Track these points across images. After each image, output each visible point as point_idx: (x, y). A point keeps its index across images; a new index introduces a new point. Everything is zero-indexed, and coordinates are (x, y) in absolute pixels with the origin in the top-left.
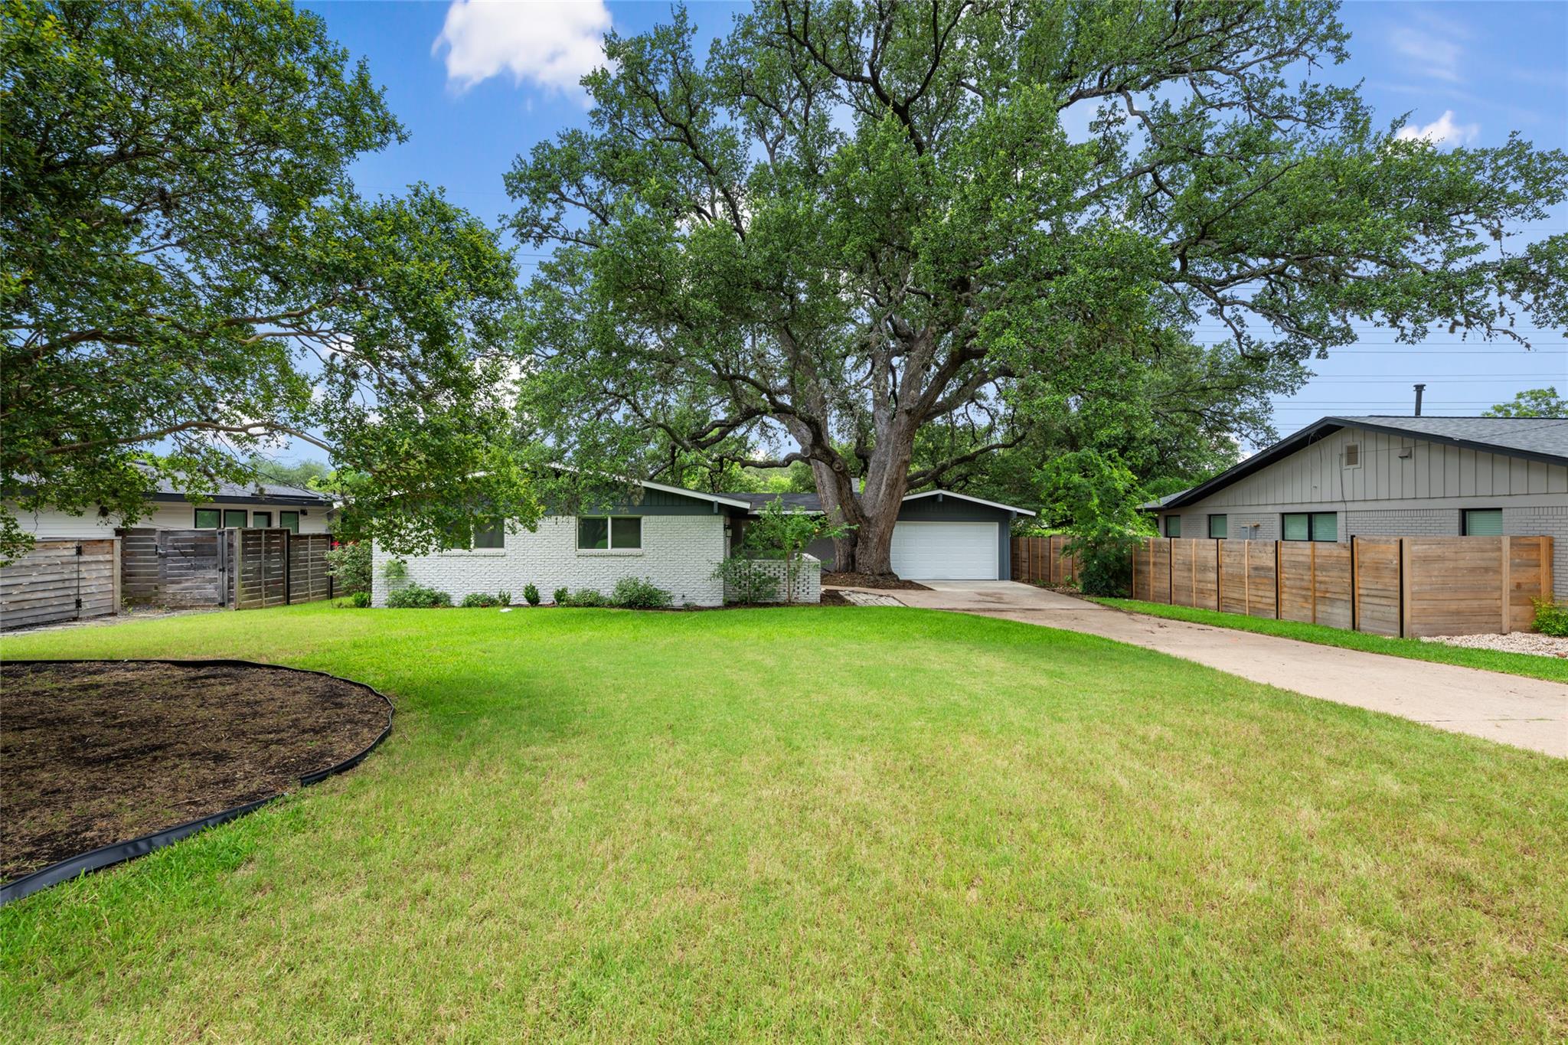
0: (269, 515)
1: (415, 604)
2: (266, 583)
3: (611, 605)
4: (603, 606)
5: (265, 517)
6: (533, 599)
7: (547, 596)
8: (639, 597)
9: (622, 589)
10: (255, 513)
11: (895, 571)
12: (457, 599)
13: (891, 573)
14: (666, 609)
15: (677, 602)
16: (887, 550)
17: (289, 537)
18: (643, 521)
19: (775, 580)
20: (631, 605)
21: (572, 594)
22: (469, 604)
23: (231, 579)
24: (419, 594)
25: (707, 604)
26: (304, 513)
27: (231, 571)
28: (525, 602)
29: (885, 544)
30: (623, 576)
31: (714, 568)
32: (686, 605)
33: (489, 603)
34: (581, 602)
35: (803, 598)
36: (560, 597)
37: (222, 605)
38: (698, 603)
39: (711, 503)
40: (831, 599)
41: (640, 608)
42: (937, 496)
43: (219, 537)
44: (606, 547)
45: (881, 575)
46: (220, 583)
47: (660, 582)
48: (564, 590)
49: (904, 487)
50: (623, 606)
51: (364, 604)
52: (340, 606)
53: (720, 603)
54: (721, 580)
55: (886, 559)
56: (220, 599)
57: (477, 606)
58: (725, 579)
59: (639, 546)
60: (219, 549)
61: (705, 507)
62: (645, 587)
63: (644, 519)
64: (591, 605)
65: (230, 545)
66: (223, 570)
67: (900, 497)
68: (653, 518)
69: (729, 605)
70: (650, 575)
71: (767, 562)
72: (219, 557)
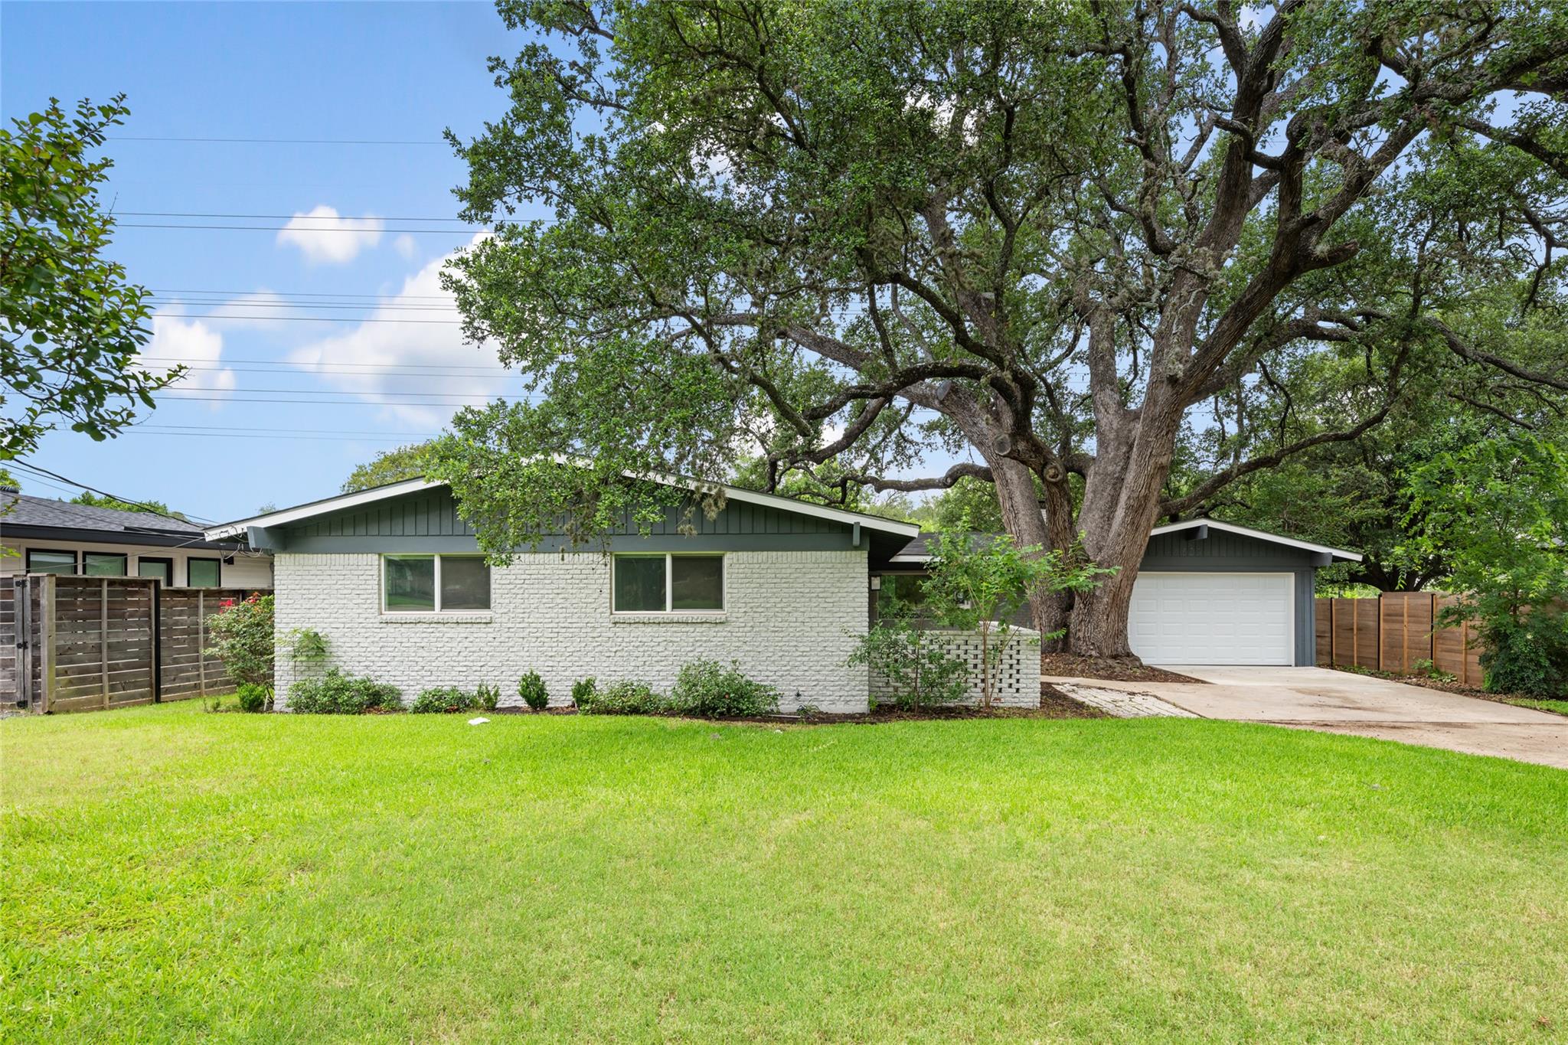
0: (169, 563)
1: (332, 707)
2: (111, 668)
3: (671, 712)
4: (656, 712)
5: (163, 566)
6: (536, 700)
7: (560, 694)
8: (721, 696)
9: (689, 682)
10: (142, 560)
11: (1134, 651)
12: (410, 699)
13: (1129, 655)
14: (768, 717)
15: (787, 706)
16: (1123, 618)
17: (158, 593)
18: (726, 562)
19: (959, 666)
20: (704, 711)
21: (602, 690)
22: (425, 707)
23: (36, 661)
24: (343, 688)
25: (840, 708)
26: (230, 561)
27: (36, 646)
28: (522, 703)
29: (1120, 605)
30: (691, 658)
31: (852, 645)
32: (803, 711)
33: (460, 705)
34: (618, 704)
35: (1008, 699)
36: (583, 695)
37: (22, 704)
38: (825, 707)
39: (847, 528)
40: (1053, 701)
41: (722, 717)
42: (1197, 529)
43: (17, 590)
44: (660, 605)
45: (1115, 657)
46: (18, 667)
47: (757, 670)
48: (590, 684)
49: (1156, 511)
50: (690, 713)
51: (254, 705)
52: (216, 708)
53: (861, 706)
54: (864, 667)
55: (1121, 633)
56: (19, 696)
57: (437, 711)
58: (873, 666)
59: (718, 604)
60: (17, 611)
61: (839, 534)
62: (731, 679)
63: (729, 559)
64: (635, 710)
65: (36, 604)
66: (23, 646)
67: (1148, 528)
68: (744, 556)
69: (881, 712)
70: (739, 656)
71: (947, 635)
72: (17, 623)
